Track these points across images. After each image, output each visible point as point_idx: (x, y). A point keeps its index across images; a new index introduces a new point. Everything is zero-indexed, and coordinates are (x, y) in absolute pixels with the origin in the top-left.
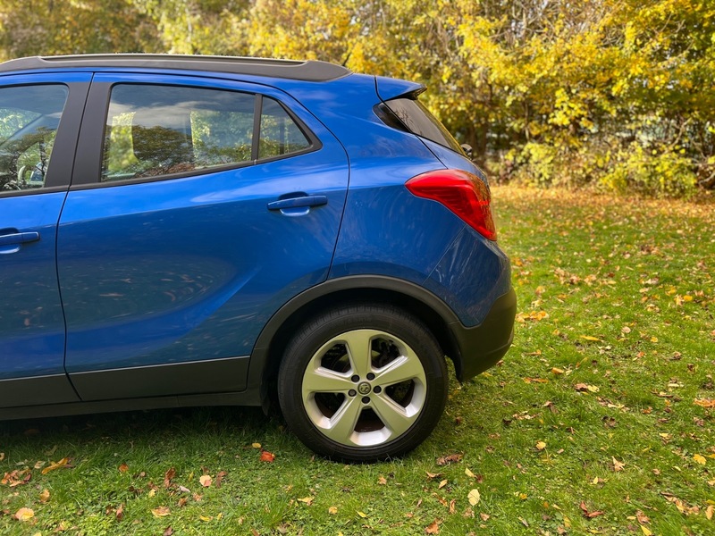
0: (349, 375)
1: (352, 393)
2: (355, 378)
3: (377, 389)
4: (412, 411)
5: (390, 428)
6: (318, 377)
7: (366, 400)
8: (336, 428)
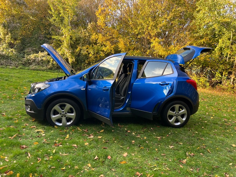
0: (175, 112)
1: (175, 115)
2: (176, 113)
3: (179, 115)
4: (184, 119)
5: (180, 122)
6: (170, 112)
7: (177, 117)
8: (172, 122)
